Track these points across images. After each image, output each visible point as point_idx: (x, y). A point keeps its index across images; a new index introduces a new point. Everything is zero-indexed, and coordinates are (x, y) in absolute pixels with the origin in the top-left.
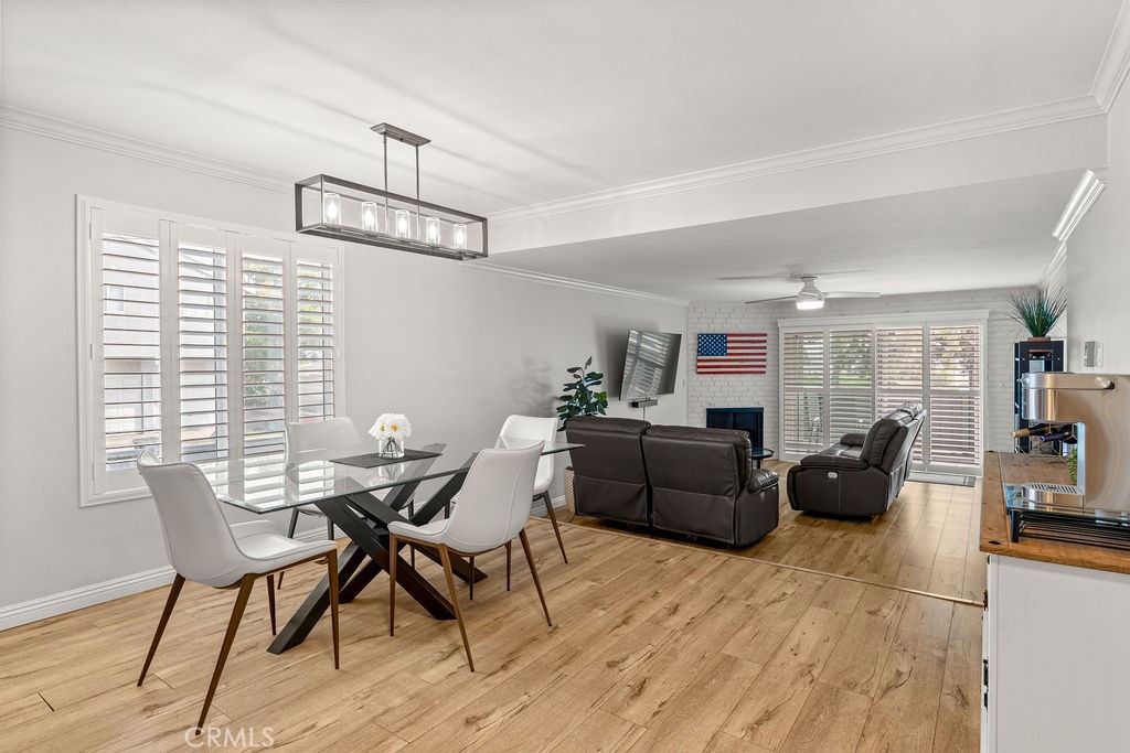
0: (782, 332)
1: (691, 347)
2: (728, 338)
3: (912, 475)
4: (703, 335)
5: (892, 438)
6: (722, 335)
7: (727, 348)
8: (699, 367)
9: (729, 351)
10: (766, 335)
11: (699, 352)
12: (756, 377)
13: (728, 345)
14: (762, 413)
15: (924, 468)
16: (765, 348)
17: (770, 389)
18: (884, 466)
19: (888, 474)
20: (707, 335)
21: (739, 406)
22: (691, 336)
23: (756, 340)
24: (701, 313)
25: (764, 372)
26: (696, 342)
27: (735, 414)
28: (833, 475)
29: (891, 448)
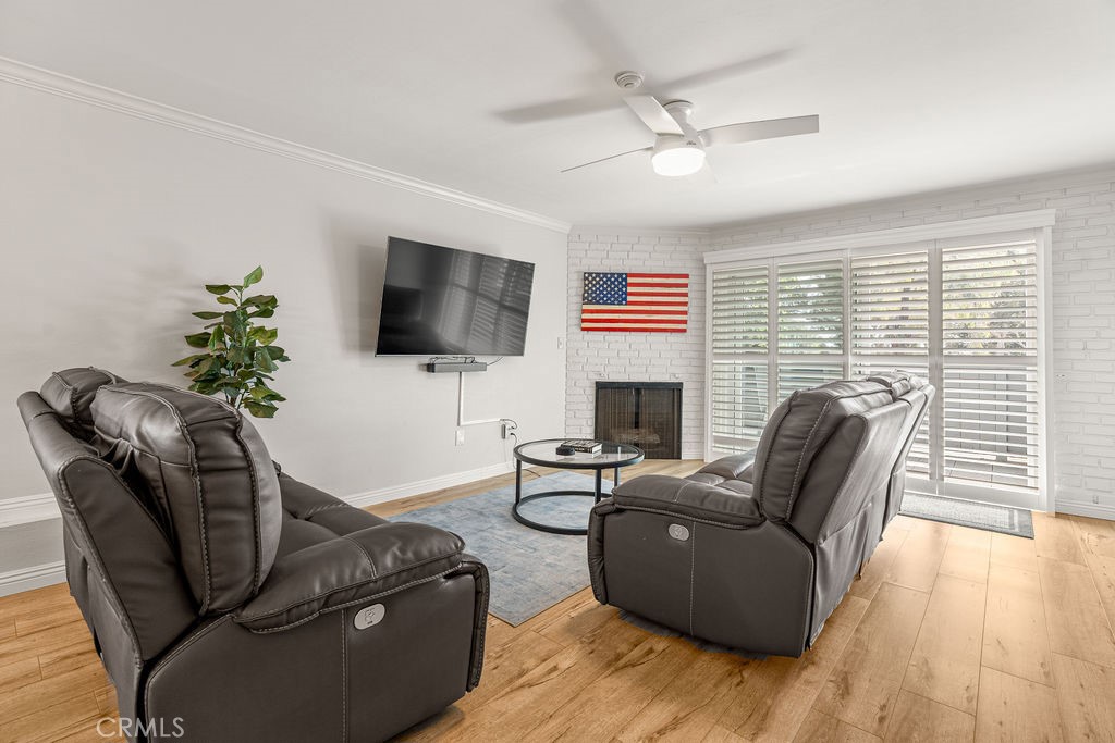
0: (709, 270)
1: (573, 292)
2: (630, 280)
3: (909, 502)
4: (590, 274)
5: (822, 447)
6: (620, 275)
7: (627, 294)
8: (584, 321)
9: (630, 298)
10: (686, 276)
11: (586, 300)
12: (673, 337)
13: (630, 289)
14: (680, 391)
15: (935, 486)
16: (686, 295)
17: (693, 354)
18: (801, 523)
19: (812, 547)
20: (598, 274)
21: (645, 379)
22: (575, 276)
23: (674, 283)
24: (590, 243)
25: (684, 331)
26: (581, 284)
27: (638, 391)
28: (679, 532)
29: (822, 475)
